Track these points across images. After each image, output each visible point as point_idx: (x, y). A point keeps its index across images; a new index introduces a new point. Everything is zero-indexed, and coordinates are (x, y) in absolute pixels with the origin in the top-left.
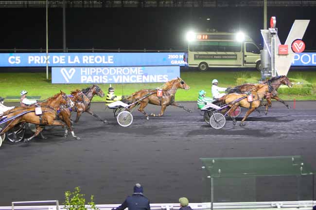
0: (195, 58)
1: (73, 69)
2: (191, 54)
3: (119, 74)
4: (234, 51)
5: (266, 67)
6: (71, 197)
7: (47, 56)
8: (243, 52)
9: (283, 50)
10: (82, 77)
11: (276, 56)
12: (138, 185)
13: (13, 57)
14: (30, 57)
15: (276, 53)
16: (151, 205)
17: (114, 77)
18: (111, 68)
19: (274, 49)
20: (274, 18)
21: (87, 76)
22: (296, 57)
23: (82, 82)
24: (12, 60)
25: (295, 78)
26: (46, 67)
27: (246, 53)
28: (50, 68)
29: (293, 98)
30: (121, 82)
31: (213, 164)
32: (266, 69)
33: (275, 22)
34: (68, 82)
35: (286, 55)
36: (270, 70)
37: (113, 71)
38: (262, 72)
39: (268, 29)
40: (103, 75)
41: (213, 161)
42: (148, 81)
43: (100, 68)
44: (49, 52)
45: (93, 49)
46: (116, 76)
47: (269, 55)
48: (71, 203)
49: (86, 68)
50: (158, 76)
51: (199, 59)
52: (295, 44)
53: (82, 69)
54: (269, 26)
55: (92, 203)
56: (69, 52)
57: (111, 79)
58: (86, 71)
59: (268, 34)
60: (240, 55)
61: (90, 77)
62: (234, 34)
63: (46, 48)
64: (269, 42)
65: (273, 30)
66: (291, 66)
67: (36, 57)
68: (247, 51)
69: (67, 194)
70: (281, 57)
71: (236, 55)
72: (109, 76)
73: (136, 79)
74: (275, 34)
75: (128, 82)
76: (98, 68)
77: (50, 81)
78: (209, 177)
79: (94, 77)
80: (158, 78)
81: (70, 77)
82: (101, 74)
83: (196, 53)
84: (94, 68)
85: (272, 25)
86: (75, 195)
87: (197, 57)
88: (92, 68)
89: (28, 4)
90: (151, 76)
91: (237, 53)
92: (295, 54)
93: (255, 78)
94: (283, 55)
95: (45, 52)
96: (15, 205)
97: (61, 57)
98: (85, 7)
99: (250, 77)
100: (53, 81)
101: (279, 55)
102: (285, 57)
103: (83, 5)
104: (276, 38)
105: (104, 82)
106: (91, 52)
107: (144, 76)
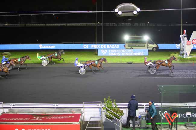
0: (128, 46)
1: (106, 50)
2: (127, 45)
3: (124, 52)
4: (143, 43)
5: (182, 49)
6: (106, 100)
7: (96, 45)
8: (147, 44)
9: (189, 43)
10: (110, 53)
11: (186, 45)
12: (134, 96)
13: (85, 45)
14: (92, 45)
15: (186, 44)
16: (138, 104)
17: (122, 53)
18: (121, 50)
19: (185, 43)
20: (185, 30)
21: (112, 53)
22: (194, 46)
23: (110, 55)
24: (85, 46)
25: (193, 54)
26: (95, 49)
27: (148, 44)
28: (97, 50)
29: (193, 62)
30: (125, 55)
31: (162, 88)
32: (182, 50)
33: (185, 32)
34: (104, 55)
35: (190, 45)
36: (184, 51)
37: (122, 51)
38: (180, 52)
39: (183, 35)
40: (118, 53)
41: (163, 87)
42: (135, 55)
43: (117, 50)
44: (97, 43)
45: (114, 42)
46: (123, 53)
47: (183, 45)
48: (106, 103)
49: (111, 50)
50: (140, 53)
51: (130, 46)
52: (193, 41)
53: (109, 50)
54: (183, 34)
55: (115, 103)
56: (105, 43)
57: (121, 54)
58: (111, 51)
59: (183, 37)
60: (146, 45)
61: (113, 53)
62: (143, 37)
63: (95, 42)
64: (183, 40)
65: (184, 35)
66: (192, 49)
67: (94, 45)
68: (149, 43)
69: (105, 99)
70: (188, 46)
71: (144, 45)
72: (120, 53)
73: (131, 54)
74: (185, 37)
75: (128, 55)
76: (116, 50)
77: (97, 55)
78: (161, 93)
79: (115, 53)
80: (140, 54)
81: (105, 53)
82: (117, 52)
83: (128, 44)
84: (114, 50)
85: (184, 33)
86: (108, 99)
87: (129, 45)
88: (113, 50)
89: (88, 25)
90: (137, 53)
91: (145, 44)
92: (193, 45)
93: (178, 54)
94: (189, 45)
95: (95, 43)
96: (85, 103)
97: (104, 45)
98: (110, 26)
99: (175, 54)
100: (98, 55)
101: (187, 45)
102: (189, 46)
103: (110, 25)
104: (186, 38)
105: (118, 55)
106: (113, 43)
107: (134, 53)
